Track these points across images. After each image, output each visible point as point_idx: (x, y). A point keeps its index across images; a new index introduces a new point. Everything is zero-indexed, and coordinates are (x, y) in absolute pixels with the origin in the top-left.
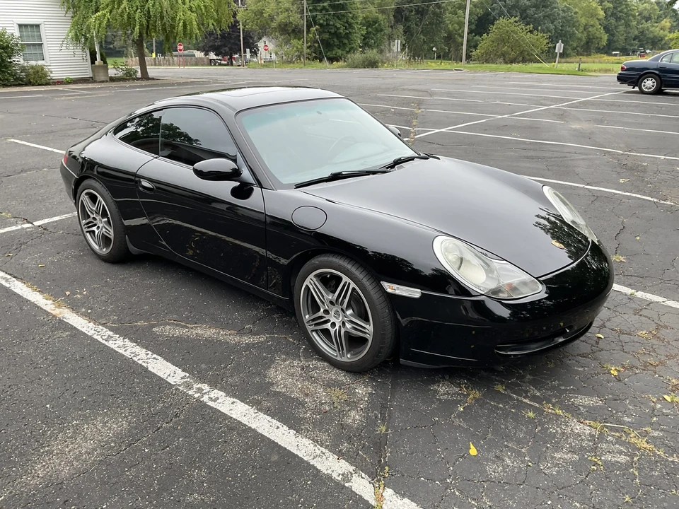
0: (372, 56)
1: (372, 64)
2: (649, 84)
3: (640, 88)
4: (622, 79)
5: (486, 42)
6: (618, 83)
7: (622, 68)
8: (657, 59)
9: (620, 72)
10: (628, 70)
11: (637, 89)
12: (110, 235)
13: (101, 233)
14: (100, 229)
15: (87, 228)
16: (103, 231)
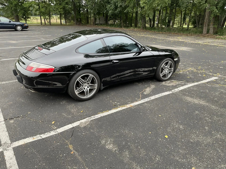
12: (94, 87)
13: (88, 89)
14: (86, 89)
15: (78, 92)
16: (90, 88)
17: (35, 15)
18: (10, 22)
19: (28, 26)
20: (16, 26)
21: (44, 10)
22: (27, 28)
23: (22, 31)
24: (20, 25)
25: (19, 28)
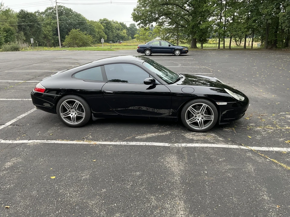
0: (15, 46)
1: (16, 49)
2: (148, 52)
3: (145, 54)
4: (139, 51)
5: (68, 38)
6: (138, 53)
7: (138, 48)
8: (148, 44)
9: (138, 49)
10: (140, 48)
11: (144, 54)
12: (82, 115)
13: (75, 116)
14: (73, 115)
15: (64, 116)
16: (77, 115)
17: (213, 37)
18: (170, 46)
19: (187, 51)
20: (174, 51)
21: (223, 31)
22: (186, 53)
23: (180, 55)
24: (179, 49)
25: (177, 52)
